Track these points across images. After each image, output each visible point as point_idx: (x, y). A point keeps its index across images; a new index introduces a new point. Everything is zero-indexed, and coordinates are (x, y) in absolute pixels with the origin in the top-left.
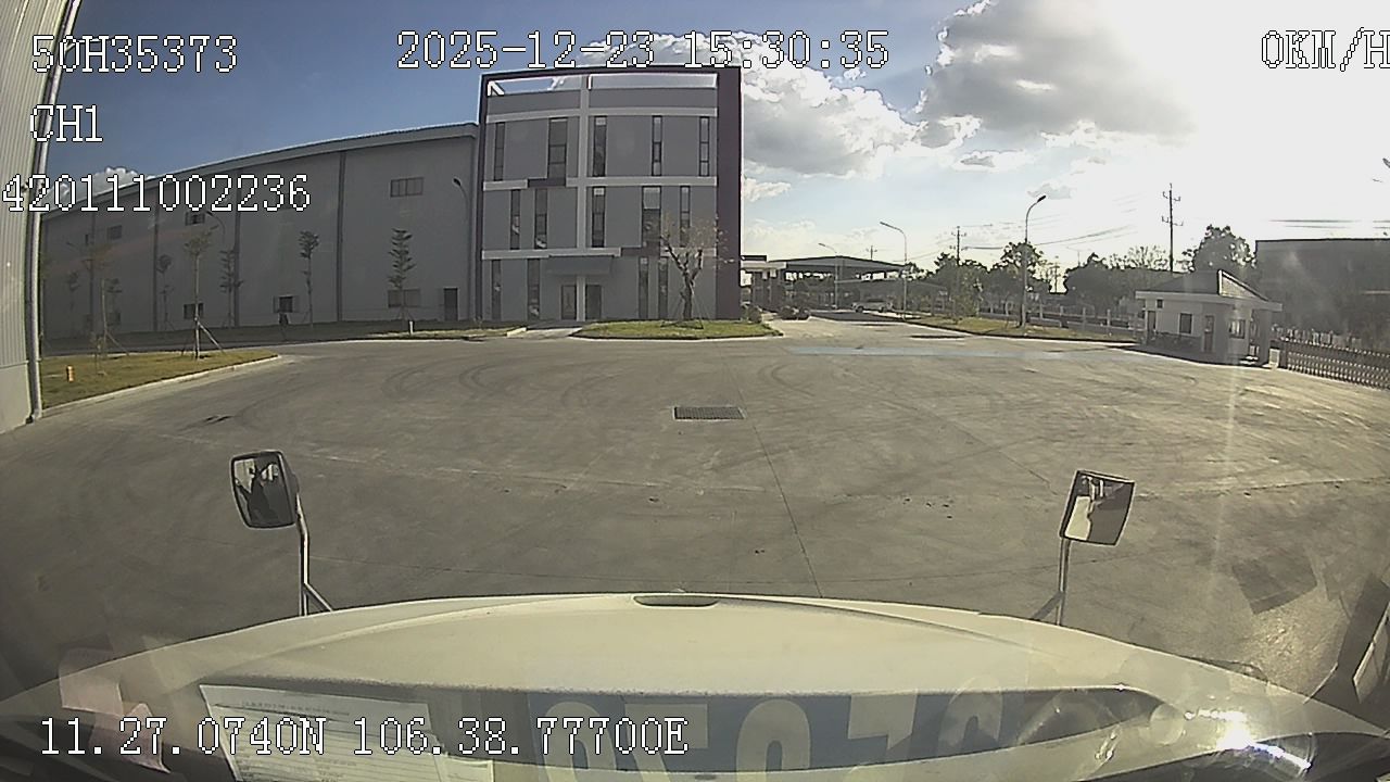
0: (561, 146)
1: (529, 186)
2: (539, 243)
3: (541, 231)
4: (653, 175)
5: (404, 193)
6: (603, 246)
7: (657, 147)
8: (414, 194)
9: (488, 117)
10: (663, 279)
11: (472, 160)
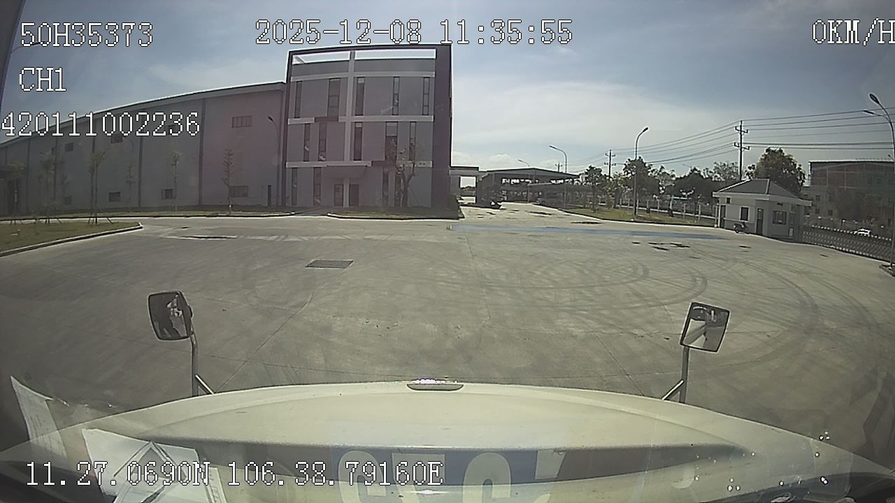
0: (335, 96)
1: (315, 121)
2: (321, 158)
3: (322, 150)
4: (393, 115)
5: (239, 125)
6: (360, 160)
7: (396, 97)
8: (246, 126)
9: (292, 78)
10: (398, 181)
11: (281, 105)
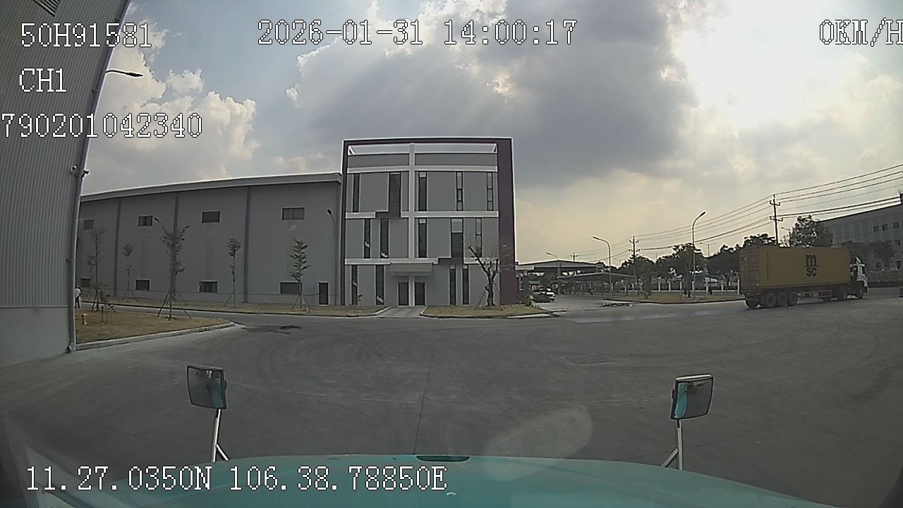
0: (396, 190)
1: (376, 216)
2: (383, 255)
3: (384, 246)
4: (457, 210)
5: (291, 217)
6: (426, 257)
7: (460, 192)
8: (299, 219)
9: (348, 169)
10: (466, 279)
11: (338, 198)
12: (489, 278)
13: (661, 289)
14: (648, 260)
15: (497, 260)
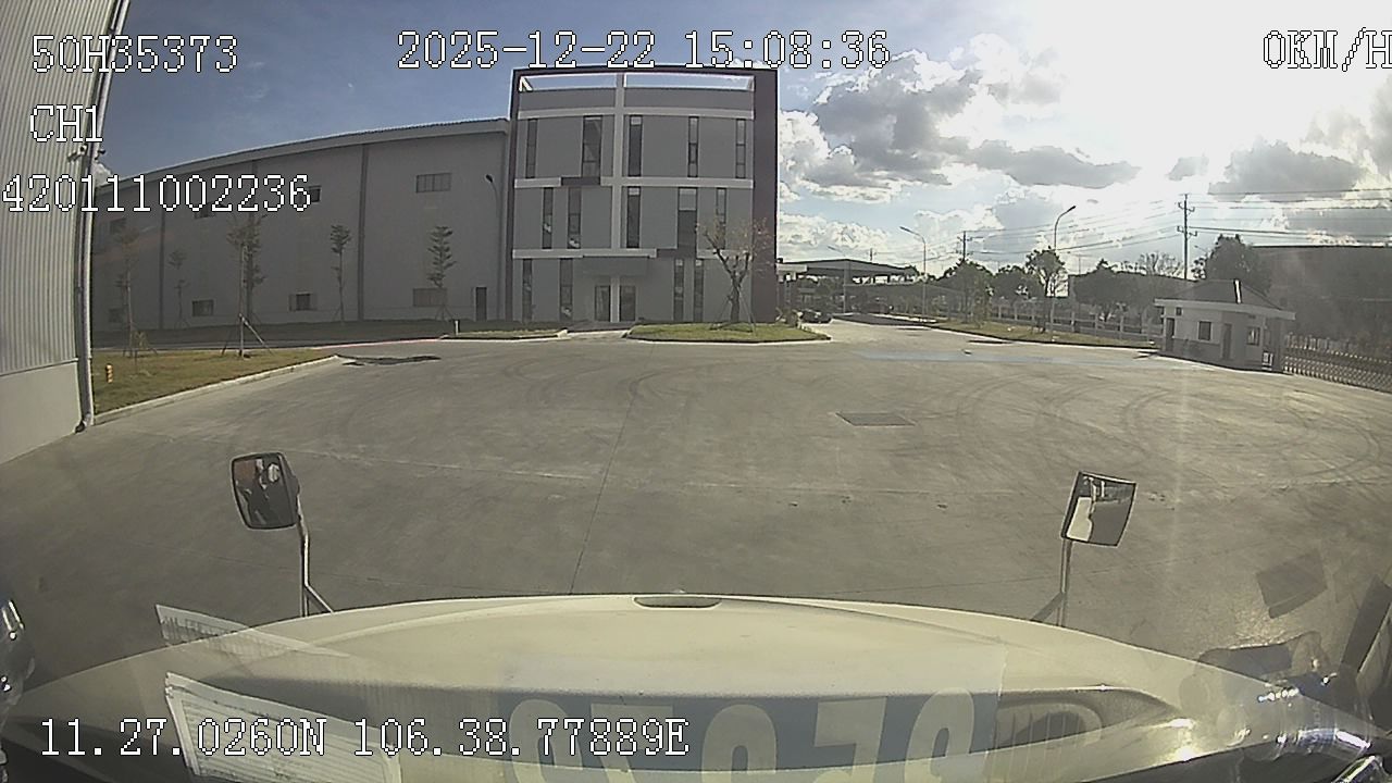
0: (594, 145)
1: (562, 184)
2: (572, 243)
3: (574, 230)
4: (689, 176)
5: (430, 188)
6: (638, 247)
7: (693, 148)
8: (441, 190)
10: (698, 283)
11: (503, 157)
12: (734, 281)
13: (1003, 316)
14: (984, 268)
15: (748, 255)
